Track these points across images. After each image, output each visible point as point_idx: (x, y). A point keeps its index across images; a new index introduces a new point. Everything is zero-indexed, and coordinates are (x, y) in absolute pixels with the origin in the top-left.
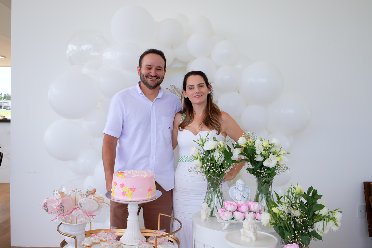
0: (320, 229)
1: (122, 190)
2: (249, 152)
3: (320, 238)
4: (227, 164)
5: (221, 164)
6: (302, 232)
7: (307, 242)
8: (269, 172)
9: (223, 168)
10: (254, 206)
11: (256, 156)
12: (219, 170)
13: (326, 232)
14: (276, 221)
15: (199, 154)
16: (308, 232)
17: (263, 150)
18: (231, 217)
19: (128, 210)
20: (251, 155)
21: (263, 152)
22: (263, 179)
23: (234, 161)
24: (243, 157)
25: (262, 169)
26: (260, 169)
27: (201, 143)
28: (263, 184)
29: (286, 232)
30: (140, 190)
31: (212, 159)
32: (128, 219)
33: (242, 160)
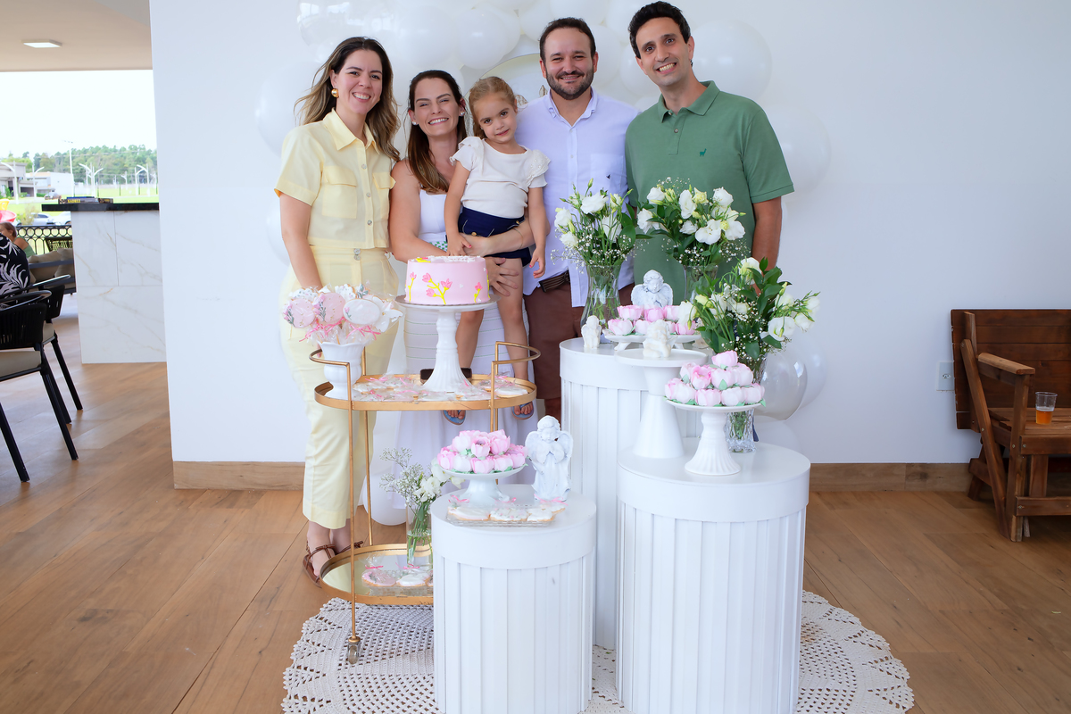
0: (779, 330)
1: (425, 287)
2: (668, 214)
3: (778, 345)
4: (627, 240)
5: (615, 241)
6: (748, 339)
7: (756, 353)
8: (707, 253)
9: (619, 248)
10: (672, 310)
11: (681, 222)
12: (611, 251)
13: (787, 333)
14: (705, 322)
15: (572, 222)
16: (759, 338)
17: (696, 211)
18: (630, 331)
19: (438, 329)
20: (670, 222)
21: (696, 215)
22: (697, 269)
23: (640, 236)
24: (657, 226)
25: (695, 248)
26: (691, 247)
27: (576, 203)
28: (696, 278)
29: (720, 338)
30: (461, 286)
31: (597, 233)
32: (438, 346)
33: (654, 232)
